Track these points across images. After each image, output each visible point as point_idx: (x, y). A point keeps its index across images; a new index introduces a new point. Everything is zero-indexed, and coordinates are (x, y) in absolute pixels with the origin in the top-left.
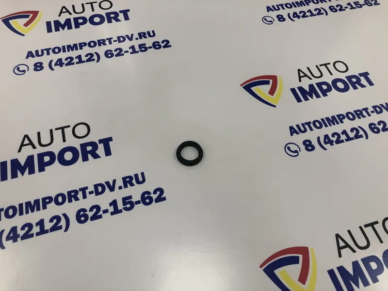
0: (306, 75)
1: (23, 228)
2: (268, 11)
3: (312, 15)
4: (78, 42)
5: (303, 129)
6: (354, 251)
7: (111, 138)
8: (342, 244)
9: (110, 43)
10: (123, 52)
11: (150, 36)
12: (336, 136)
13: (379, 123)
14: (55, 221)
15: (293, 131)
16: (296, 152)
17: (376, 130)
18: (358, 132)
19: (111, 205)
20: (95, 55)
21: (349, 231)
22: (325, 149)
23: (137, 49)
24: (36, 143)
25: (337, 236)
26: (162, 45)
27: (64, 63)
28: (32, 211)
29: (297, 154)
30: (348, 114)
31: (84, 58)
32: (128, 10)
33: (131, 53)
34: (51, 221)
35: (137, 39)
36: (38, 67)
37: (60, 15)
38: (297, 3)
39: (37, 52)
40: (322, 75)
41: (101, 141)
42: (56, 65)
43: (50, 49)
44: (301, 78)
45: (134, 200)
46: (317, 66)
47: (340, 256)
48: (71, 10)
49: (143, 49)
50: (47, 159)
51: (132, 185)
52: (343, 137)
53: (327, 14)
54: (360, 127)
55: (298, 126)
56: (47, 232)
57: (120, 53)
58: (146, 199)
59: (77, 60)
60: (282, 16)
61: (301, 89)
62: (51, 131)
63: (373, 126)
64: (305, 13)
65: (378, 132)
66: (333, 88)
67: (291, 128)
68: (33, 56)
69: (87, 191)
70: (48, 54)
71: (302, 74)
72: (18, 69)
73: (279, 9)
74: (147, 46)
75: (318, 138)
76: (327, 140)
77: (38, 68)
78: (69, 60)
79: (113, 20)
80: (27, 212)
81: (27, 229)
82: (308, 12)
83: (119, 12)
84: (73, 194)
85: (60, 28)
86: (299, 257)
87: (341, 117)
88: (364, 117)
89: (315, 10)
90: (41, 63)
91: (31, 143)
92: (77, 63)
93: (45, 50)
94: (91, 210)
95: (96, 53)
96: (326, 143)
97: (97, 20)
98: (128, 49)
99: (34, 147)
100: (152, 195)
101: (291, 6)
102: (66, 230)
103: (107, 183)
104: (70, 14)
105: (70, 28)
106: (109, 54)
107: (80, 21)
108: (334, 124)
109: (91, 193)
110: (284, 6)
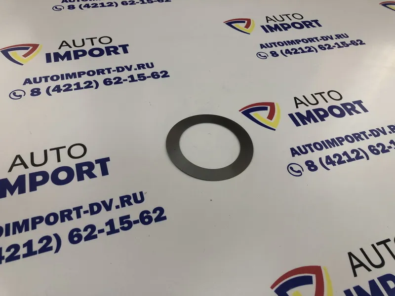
0: (302, 103)
1: (8, 250)
2: (262, 48)
3: (303, 52)
4: (77, 72)
5: (304, 151)
6: (369, 270)
7: (109, 158)
8: (356, 263)
9: (109, 72)
10: (122, 81)
11: (148, 67)
12: (337, 157)
13: (378, 145)
14: (45, 242)
15: (294, 152)
16: (299, 171)
17: (375, 152)
18: (358, 153)
19: (107, 224)
20: (93, 82)
21: (362, 250)
22: (328, 169)
23: (136, 78)
24: (28, 162)
25: (350, 254)
26: (161, 75)
27: (62, 90)
28: (20, 231)
29: (300, 174)
30: (346, 137)
31: (82, 85)
32: (128, 45)
33: (130, 81)
34: (41, 241)
35: (136, 69)
36: (36, 92)
37: (60, 48)
38: (288, 42)
39: (35, 79)
40: (318, 103)
41: (97, 161)
42: (54, 90)
43: (49, 77)
44: (299, 105)
45: (132, 219)
46: (312, 95)
47: (355, 275)
48: (71, 44)
49: (142, 78)
50: (39, 178)
51: (130, 204)
52: (345, 158)
53: (317, 51)
54: (359, 149)
55: (298, 147)
56: (35, 253)
57: (119, 81)
58: (145, 219)
59: (76, 87)
60: (275, 52)
61: (298, 114)
62: (45, 151)
63: (372, 148)
64: (296, 50)
65: (378, 153)
66: (329, 114)
67: (292, 149)
68: (31, 83)
69: (82, 211)
70: (46, 81)
71: (298, 102)
72: (14, 94)
73: (272, 46)
74: (146, 75)
75: (320, 159)
76: (329, 161)
77: (35, 94)
78: (67, 86)
79: (112, 53)
80: (14, 233)
81: (13, 250)
82: (299, 49)
83: (118, 47)
84: (66, 213)
85: (60, 59)
86: (311, 277)
87: (341, 140)
88: (363, 139)
89: (306, 48)
90: (39, 89)
91: (23, 163)
92: (75, 89)
93: (43, 77)
94: (85, 229)
95: (95, 81)
96: (328, 163)
97: (96, 52)
98: (127, 78)
99: (26, 167)
100: (151, 214)
101: (283, 44)
102: (57, 251)
103: (104, 202)
104: (70, 47)
105: (69, 58)
106: (108, 82)
107: (80, 53)
108: (334, 146)
109: (86, 212)
110: (276, 44)
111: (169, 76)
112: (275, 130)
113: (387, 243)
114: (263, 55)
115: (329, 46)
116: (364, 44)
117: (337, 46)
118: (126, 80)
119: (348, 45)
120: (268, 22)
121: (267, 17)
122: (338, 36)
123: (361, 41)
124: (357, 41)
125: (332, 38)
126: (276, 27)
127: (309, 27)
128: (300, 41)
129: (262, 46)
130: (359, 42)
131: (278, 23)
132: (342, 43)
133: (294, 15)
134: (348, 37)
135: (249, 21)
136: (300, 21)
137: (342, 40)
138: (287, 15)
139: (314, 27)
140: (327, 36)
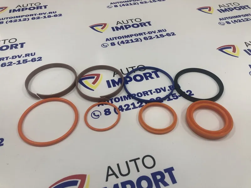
111: (41, 60)
112: (93, 90)
113: (137, 161)
114: (105, 45)
115: (151, 37)
116: (175, 35)
117: (156, 37)
118: (15, 63)
119: (164, 36)
120: (117, 25)
121: (118, 22)
122: (159, 31)
123: (174, 33)
124: (171, 33)
125: (155, 32)
126: (122, 27)
127: (143, 26)
128: (133, 35)
129: (107, 40)
130: (172, 34)
131: (123, 25)
132: (160, 35)
133: (136, 20)
134: (166, 31)
135: (105, 25)
136: (138, 23)
137: (161, 33)
138: (131, 20)
139: (146, 26)
140: (153, 32)
